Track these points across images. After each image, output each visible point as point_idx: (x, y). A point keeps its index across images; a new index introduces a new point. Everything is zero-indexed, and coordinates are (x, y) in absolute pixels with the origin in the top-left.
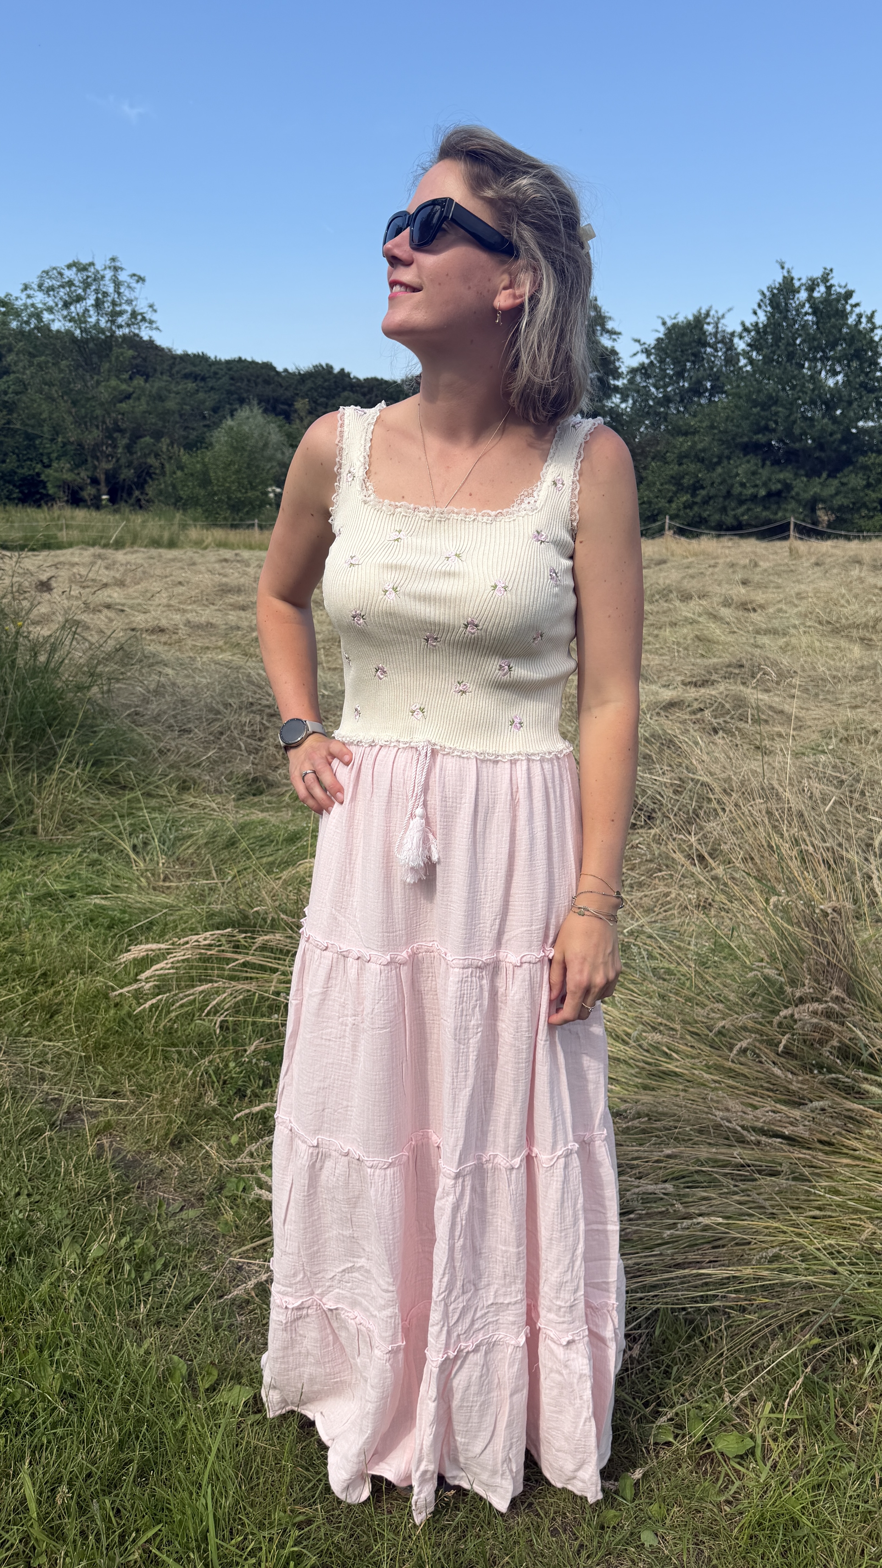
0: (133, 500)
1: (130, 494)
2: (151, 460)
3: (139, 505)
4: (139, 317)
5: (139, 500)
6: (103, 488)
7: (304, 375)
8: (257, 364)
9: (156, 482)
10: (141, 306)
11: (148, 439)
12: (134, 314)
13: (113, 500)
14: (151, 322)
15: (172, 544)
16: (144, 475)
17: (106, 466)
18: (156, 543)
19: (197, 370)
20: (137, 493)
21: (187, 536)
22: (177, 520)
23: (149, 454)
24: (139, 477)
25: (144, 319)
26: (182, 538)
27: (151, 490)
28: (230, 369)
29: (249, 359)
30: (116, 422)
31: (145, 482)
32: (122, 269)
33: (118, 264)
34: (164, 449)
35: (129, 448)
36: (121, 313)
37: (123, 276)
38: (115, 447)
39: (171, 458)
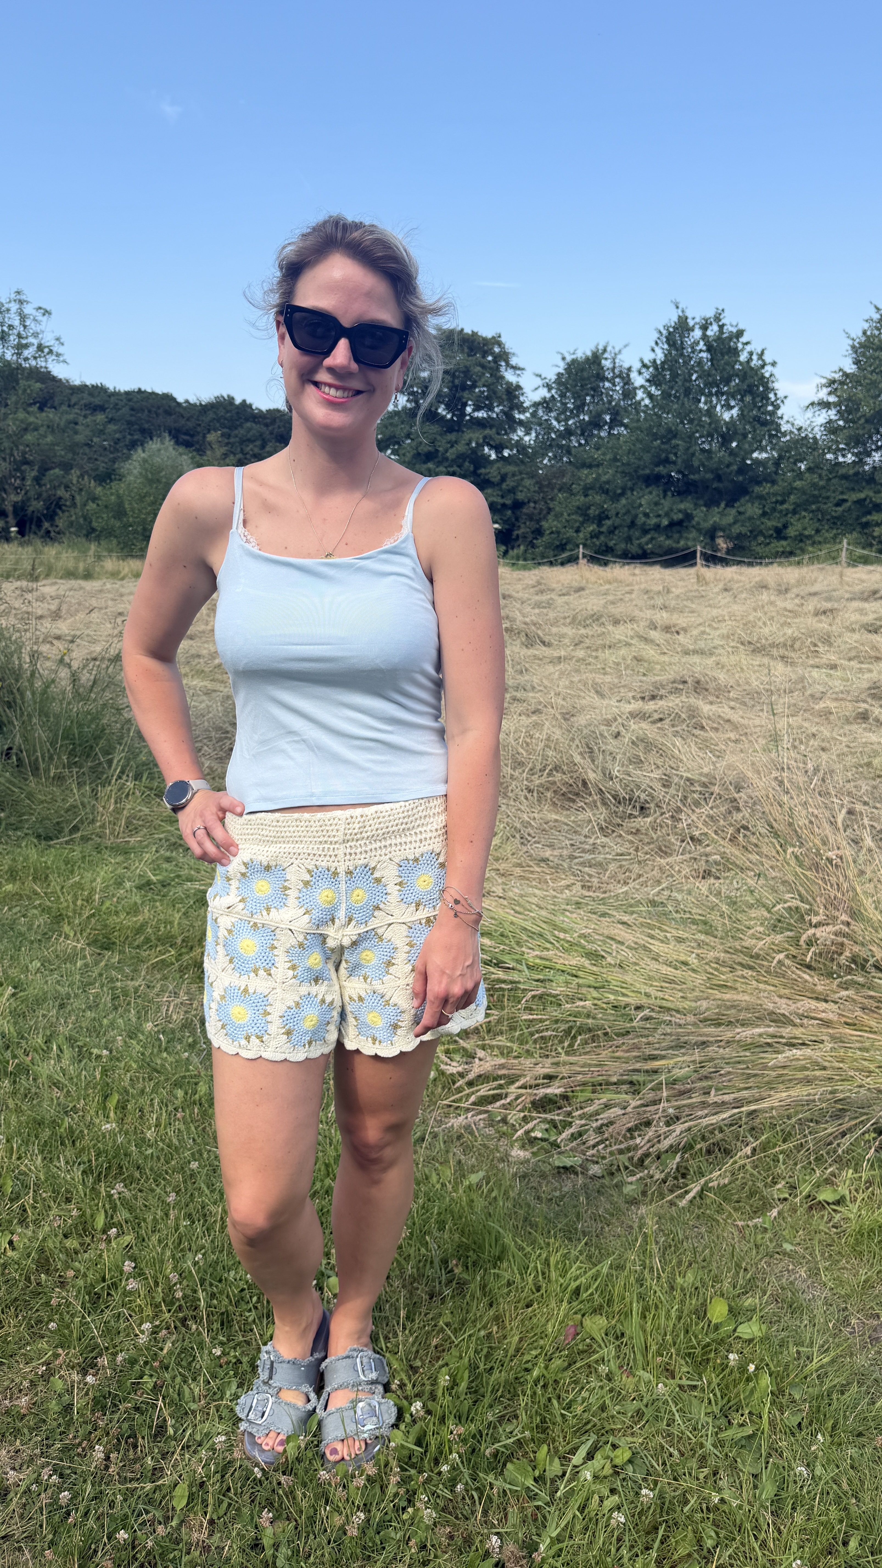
0: (42, 532)
1: (39, 526)
2: (61, 492)
3: (48, 537)
4: (46, 350)
5: (48, 532)
6: (11, 519)
7: (206, 406)
8: (157, 395)
9: (67, 514)
10: (48, 339)
11: (57, 471)
12: (40, 348)
13: (21, 533)
14: (58, 355)
15: (88, 576)
16: (54, 508)
17: (14, 498)
18: (70, 574)
19: (97, 401)
20: (46, 525)
21: (102, 567)
22: (91, 552)
23: (59, 486)
24: (48, 509)
25: (51, 352)
26: (97, 569)
27: (61, 522)
28: (130, 400)
29: (149, 390)
30: (24, 453)
31: (55, 514)
32: (27, 302)
33: (23, 297)
34: (75, 482)
35: (37, 480)
36: (26, 346)
37: (28, 309)
38: (23, 479)
39: (81, 490)
